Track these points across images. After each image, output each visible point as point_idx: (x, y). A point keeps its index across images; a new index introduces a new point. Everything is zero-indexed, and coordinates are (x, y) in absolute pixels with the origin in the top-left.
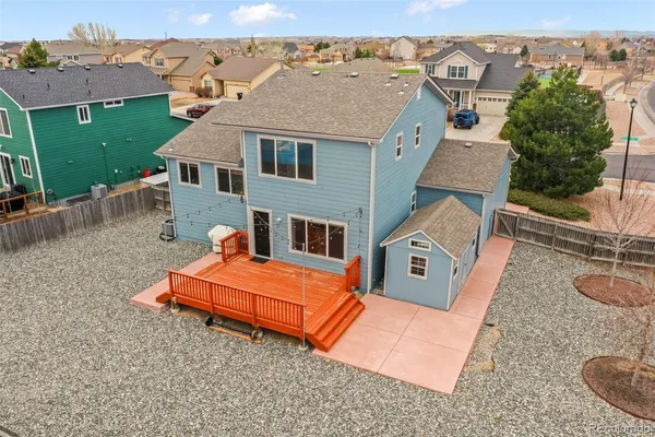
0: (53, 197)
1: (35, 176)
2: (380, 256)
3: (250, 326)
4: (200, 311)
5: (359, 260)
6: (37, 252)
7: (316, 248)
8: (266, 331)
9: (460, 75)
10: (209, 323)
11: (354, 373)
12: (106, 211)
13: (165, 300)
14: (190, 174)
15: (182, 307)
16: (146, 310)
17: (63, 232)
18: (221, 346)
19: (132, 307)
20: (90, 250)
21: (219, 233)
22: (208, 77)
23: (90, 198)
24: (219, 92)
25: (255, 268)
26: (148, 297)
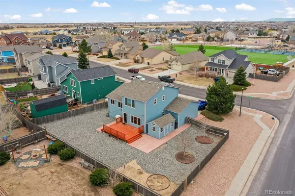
0: (84, 103)
1: (80, 96)
2: (147, 125)
3: (116, 137)
4: (109, 133)
5: (143, 126)
6: (79, 116)
7: (135, 123)
8: (120, 139)
9: (223, 63)
10: (110, 136)
11: (132, 148)
12: (95, 107)
13: (102, 130)
14: (113, 102)
15: (105, 132)
16: (98, 132)
17: (85, 112)
18: (110, 141)
19: (96, 131)
20: (90, 117)
21: (118, 116)
22: (138, 56)
23: (92, 103)
24: (142, 61)
25: (123, 126)
26: (99, 129)
